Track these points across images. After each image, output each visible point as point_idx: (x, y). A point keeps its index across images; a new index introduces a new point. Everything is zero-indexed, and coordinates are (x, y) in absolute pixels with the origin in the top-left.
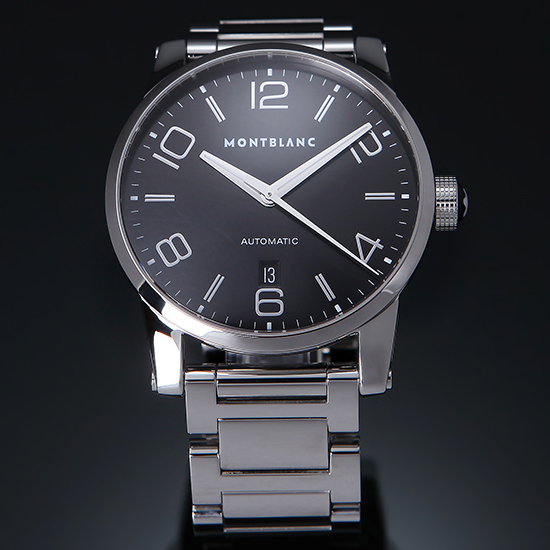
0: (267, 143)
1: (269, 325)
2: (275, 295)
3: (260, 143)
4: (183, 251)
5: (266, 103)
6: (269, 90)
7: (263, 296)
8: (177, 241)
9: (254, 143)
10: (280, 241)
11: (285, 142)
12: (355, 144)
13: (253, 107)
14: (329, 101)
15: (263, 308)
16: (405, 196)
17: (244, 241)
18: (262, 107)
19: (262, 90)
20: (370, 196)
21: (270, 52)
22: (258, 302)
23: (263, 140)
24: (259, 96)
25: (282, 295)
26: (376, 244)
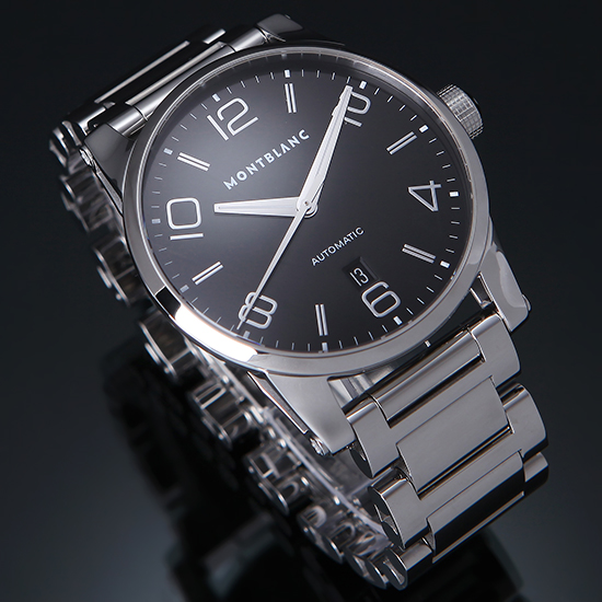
0: (264, 161)
1: (396, 319)
2: (381, 290)
3: (258, 165)
4: (267, 306)
5: (235, 126)
6: (229, 114)
7: (370, 297)
9: (252, 169)
10: (346, 240)
11: (280, 151)
12: (348, 114)
13: (226, 138)
14: (289, 89)
15: (379, 308)
16: (424, 129)
17: (314, 261)
18: (234, 133)
19: (222, 118)
20: (393, 149)
21: (200, 82)
22: (371, 307)
23: (259, 161)
24: (223, 125)
25: (386, 286)
26: (432, 186)
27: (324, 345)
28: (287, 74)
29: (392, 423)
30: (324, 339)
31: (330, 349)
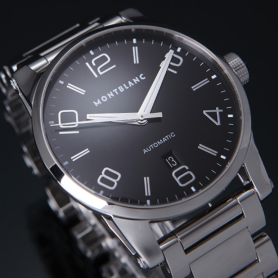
0: (118, 91)
1: (193, 189)
2: (184, 170)
3: (114, 93)
4: (115, 177)
5: (102, 70)
6: (99, 62)
7: (177, 175)
8: (107, 173)
9: (111, 95)
10: (165, 140)
11: (128, 85)
12: (170, 66)
13: (96, 76)
14: (135, 50)
15: (182, 181)
16: (214, 77)
17: (145, 151)
18: (101, 73)
19: (94, 65)
20: (195, 88)
21: (82, 42)
22: (177, 180)
23: (115, 90)
24: (95, 69)
25: (187, 168)
26: (218, 111)
27: (148, 202)
28: (134, 41)
29: (187, 251)
30: (148, 198)
31: (152, 204)
